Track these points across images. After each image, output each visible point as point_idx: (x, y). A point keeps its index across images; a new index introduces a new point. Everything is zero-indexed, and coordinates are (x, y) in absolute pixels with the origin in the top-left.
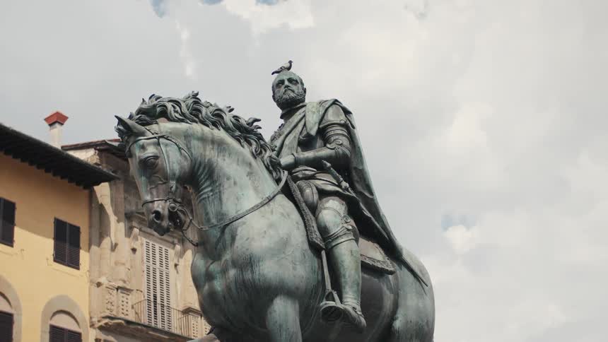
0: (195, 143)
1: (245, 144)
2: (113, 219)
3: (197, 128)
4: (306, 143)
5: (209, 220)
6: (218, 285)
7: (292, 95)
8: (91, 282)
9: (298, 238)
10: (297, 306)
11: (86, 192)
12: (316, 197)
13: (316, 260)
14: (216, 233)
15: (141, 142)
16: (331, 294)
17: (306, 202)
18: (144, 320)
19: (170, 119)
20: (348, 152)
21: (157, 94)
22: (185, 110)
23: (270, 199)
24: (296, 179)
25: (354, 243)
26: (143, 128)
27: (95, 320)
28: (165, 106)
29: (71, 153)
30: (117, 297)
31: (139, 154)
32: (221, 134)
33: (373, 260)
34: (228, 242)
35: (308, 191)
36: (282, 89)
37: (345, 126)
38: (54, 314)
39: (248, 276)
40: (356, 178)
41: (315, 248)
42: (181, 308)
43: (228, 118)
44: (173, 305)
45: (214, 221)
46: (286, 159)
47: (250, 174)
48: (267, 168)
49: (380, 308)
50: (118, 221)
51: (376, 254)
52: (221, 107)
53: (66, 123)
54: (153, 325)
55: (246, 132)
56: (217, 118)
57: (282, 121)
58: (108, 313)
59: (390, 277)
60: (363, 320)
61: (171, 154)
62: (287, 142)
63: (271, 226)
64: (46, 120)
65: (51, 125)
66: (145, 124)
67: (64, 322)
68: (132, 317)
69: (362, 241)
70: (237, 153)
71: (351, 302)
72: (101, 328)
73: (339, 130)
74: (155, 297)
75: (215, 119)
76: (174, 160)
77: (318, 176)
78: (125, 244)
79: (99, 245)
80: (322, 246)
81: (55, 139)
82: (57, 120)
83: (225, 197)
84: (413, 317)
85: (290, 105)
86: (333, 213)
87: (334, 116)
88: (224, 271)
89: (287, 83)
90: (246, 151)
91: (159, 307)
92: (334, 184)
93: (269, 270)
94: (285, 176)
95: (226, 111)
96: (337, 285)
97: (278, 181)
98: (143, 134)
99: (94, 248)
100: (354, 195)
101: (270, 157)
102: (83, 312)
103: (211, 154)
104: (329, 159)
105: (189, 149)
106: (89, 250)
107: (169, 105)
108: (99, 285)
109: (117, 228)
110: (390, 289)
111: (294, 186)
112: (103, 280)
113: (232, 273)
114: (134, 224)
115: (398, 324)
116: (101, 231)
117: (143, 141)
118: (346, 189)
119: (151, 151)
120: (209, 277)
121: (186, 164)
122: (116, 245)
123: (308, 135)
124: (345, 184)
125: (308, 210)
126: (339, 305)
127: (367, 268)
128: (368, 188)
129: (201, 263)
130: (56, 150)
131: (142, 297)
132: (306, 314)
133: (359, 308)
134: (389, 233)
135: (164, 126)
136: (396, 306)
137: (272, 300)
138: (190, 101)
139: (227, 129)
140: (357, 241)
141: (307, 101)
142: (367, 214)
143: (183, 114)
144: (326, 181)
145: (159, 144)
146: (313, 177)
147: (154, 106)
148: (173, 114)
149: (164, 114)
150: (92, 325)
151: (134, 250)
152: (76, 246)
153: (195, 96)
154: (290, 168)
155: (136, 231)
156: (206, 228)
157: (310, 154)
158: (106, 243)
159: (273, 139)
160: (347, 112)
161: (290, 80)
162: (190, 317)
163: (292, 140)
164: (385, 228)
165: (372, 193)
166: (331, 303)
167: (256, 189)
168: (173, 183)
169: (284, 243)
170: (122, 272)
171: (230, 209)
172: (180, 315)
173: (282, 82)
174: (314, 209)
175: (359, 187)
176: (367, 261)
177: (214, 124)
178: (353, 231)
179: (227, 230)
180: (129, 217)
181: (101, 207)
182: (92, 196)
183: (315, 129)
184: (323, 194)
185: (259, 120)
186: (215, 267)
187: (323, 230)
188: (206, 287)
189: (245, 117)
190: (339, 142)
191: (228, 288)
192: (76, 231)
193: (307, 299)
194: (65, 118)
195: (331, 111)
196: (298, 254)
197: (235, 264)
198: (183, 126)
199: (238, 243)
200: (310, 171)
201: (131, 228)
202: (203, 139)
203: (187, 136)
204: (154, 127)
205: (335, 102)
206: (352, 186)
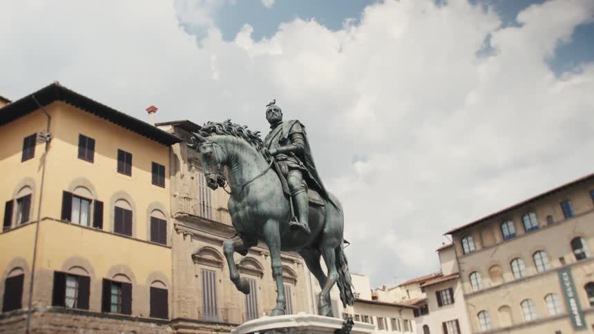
0: (229, 145)
1: (253, 144)
2: (181, 162)
3: (230, 137)
4: (283, 142)
5: (236, 183)
6: (241, 214)
7: (276, 117)
8: (171, 195)
9: (279, 191)
10: (278, 224)
11: (168, 148)
12: (287, 170)
13: (287, 201)
14: (240, 188)
15: (204, 145)
16: (294, 218)
17: (282, 172)
18: (198, 214)
19: (218, 134)
20: (303, 147)
21: (211, 121)
22: (224, 129)
23: (265, 172)
24: (277, 161)
25: (305, 193)
26: (204, 138)
27: (173, 214)
28: (215, 127)
29: (160, 128)
30: (184, 202)
31: (203, 151)
32: (242, 140)
33: (314, 200)
34: (245, 194)
35: (283, 167)
36: (271, 114)
37: (302, 134)
38: (153, 211)
39: (255, 210)
40: (307, 159)
41: (287, 196)
42: (217, 208)
43: (245, 132)
44: (213, 206)
45: (238, 183)
46: (273, 151)
47: (255, 160)
48: (264, 156)
49: (318, 223)
50: (184, 163)
51: (315, 197)
52: (241, 126)
53: (157, 112)
54: (203, 216)
55: (253, 138)
56: (240, 132)
57: (271, 130)
58: (180, 211)
59: (323, 208)
60: (309, 230)
61: (218, 150)
62: (273, 141)
63: (266, 185)
64: (147, 110)
65: (149, 112)
66: (205, 136)
67: (158, 215)
68: (192, 213)
69: (310, 191)
70: (250, 150)
71: (303, 222)
72: (176, 218)
73: (299, 136)
74: (204, 202)
75: (238, 133)
76: (219, 154)
77: (289, 159)
78: (188, 175)
79: (174, 176)
80: (290, 194)
81: (151, 120)
82: (152, 110)
83: (243, 172)
84: (333, 226)
85: (275, 122)
86: (295, 178)
87: (296, 129)
88: (244, 207)
89: (273, 111)
90: (253, 148)
91: (206, 207)
92: (295, 163)
93: (265, 207)
94: (272, 159)
95: (244, 128)
96: (297, 214)
97: (269, 162)
98: (204, 141)
99: (172, 177)
100: (306, 168)
101: (265, 150)
102: (167, 210)
103: (237, 150)
104: (293, 150)
105: (226, 148)
106: (170, 178)
107: (217, 127)
108: (175, 196)
109: (183, 167)
110: (322, 213)
111: (277, 164)
112: (177, 194)
113: (247, 208)
114: (193, 164)
115: (326, 230)
116: (176, 168)
117: (204, 144)
118: (302, 166)
119: (208, 150)
120: (236, 209)
121: (225, 156)
122: (183, 176)
123: (284, 138)
124: (301, 163)
125: (284, 177)
126: (298, 224)
127: (311, 204)
128: (312, 164)
129: (232, 203)
130: (152, 127)
131: (197, 202)
132: (282, 227)
133: (307, 224)
134: (322, 187)
135: (214, 137)
136: (325, 221)
137: (266, 221)
138: (227, 124)
139: (244, 138)
140: (307, 192)
141: (283, 120)
142: (312, 177)
143: (223, 131)
144: (292, 162)
145: (212, 146)
146: (286, 159)
147: (210, 128)
148: (219, 131)
149: (214, 131)
150: (172, 217)
151: (193, 178)
152: (163, 175)
153: (229, 121)
154: (275, 155)
155: (193, 168)
156: (235, 187)
157: (284, 148)
158: (178, 174)
159: (266, 139)
160: (302, 126)
161: (275, 110)
162: (222, 212)
163: (276, 140)
164: (320, 184)
165: (314, 167)
166: (295, 223)
167: (258, 167)
168: (219, 165)
169: (272, 194)
170: (187, 190)
171: (246, 177)
172: (217, 211)
173: (271, 110)
174: (286, 176)
175: (308, 164)
176: (312, 201)
177: (238, 135)
178: (305, 187)
179: (245, 188)
180: (190, 161)
181: (176, 156)
182: (171, 150)
183: (287, 135)
184: (291, 168)
185: (259, 132)
186: (239, 205)
187: (291, 187)
188: (235, 214)
189: (253, 131)
190: (299, 141)
191: (245, 216)
192: (163, 168)
193: (283, 220)
194: (156, 109)
195: (295, 126)
196: (279, 199)
197: (249, 204)
198: (224, 137)
199: (250, 194)
200: (284, 156)
201: (191, 167)
202: (233, 143)
203: (226, 142)
204: (210, 138)
205: (297, 121)
206: (305, 164)
